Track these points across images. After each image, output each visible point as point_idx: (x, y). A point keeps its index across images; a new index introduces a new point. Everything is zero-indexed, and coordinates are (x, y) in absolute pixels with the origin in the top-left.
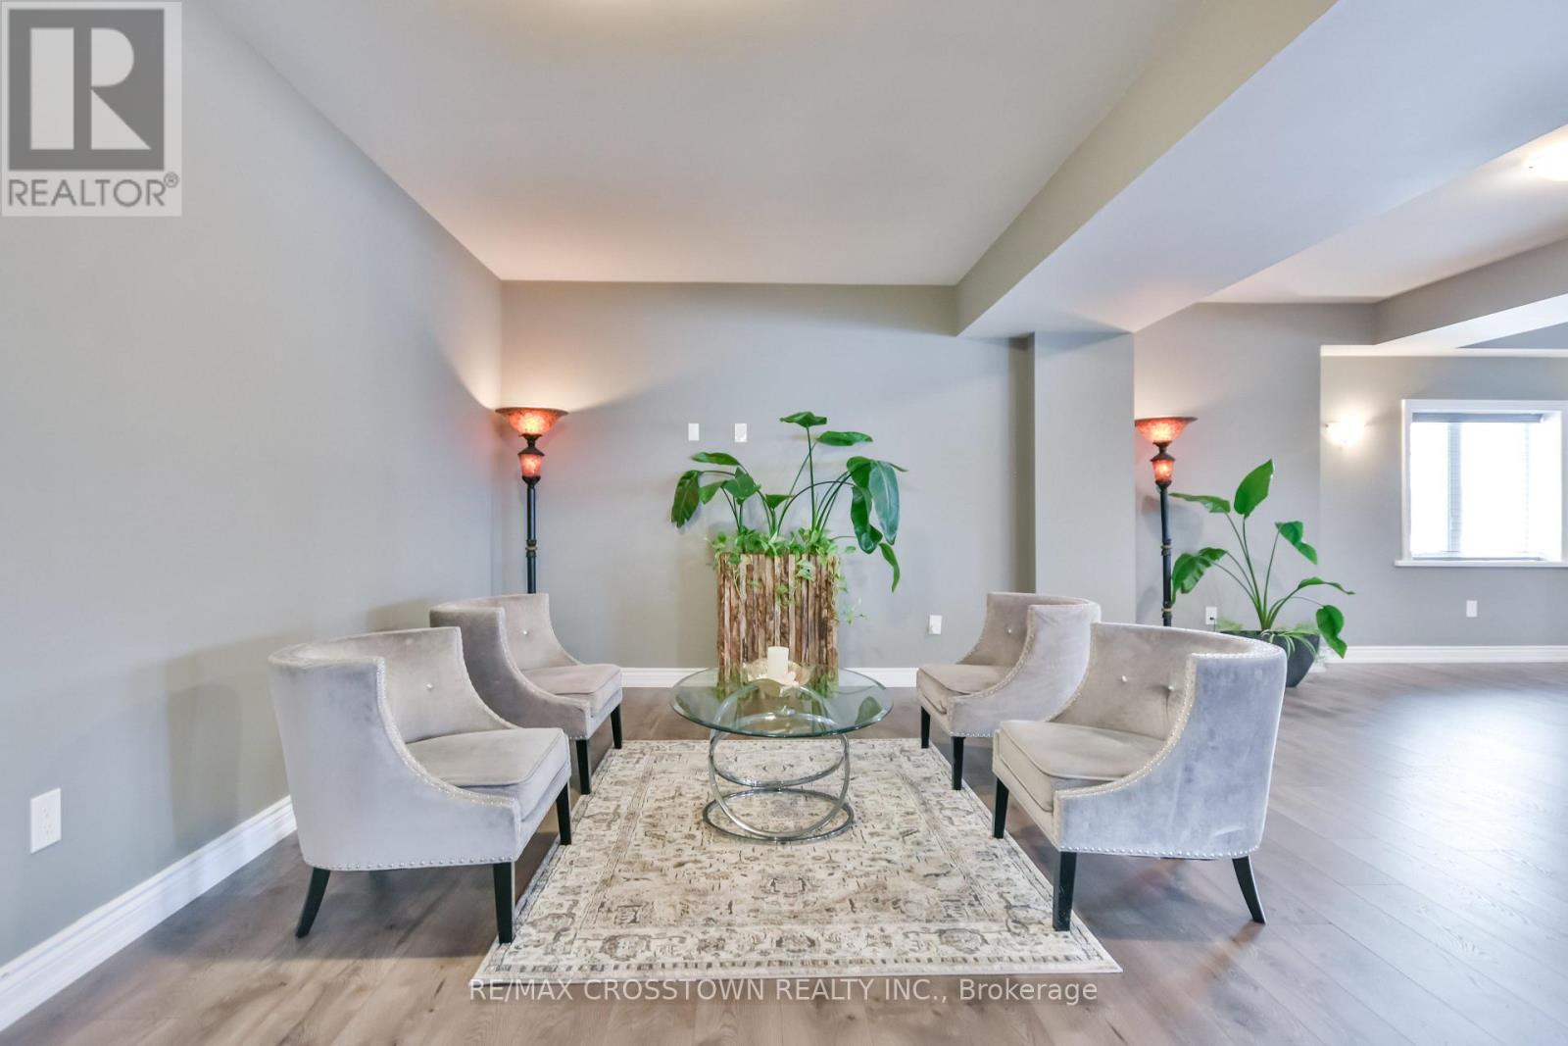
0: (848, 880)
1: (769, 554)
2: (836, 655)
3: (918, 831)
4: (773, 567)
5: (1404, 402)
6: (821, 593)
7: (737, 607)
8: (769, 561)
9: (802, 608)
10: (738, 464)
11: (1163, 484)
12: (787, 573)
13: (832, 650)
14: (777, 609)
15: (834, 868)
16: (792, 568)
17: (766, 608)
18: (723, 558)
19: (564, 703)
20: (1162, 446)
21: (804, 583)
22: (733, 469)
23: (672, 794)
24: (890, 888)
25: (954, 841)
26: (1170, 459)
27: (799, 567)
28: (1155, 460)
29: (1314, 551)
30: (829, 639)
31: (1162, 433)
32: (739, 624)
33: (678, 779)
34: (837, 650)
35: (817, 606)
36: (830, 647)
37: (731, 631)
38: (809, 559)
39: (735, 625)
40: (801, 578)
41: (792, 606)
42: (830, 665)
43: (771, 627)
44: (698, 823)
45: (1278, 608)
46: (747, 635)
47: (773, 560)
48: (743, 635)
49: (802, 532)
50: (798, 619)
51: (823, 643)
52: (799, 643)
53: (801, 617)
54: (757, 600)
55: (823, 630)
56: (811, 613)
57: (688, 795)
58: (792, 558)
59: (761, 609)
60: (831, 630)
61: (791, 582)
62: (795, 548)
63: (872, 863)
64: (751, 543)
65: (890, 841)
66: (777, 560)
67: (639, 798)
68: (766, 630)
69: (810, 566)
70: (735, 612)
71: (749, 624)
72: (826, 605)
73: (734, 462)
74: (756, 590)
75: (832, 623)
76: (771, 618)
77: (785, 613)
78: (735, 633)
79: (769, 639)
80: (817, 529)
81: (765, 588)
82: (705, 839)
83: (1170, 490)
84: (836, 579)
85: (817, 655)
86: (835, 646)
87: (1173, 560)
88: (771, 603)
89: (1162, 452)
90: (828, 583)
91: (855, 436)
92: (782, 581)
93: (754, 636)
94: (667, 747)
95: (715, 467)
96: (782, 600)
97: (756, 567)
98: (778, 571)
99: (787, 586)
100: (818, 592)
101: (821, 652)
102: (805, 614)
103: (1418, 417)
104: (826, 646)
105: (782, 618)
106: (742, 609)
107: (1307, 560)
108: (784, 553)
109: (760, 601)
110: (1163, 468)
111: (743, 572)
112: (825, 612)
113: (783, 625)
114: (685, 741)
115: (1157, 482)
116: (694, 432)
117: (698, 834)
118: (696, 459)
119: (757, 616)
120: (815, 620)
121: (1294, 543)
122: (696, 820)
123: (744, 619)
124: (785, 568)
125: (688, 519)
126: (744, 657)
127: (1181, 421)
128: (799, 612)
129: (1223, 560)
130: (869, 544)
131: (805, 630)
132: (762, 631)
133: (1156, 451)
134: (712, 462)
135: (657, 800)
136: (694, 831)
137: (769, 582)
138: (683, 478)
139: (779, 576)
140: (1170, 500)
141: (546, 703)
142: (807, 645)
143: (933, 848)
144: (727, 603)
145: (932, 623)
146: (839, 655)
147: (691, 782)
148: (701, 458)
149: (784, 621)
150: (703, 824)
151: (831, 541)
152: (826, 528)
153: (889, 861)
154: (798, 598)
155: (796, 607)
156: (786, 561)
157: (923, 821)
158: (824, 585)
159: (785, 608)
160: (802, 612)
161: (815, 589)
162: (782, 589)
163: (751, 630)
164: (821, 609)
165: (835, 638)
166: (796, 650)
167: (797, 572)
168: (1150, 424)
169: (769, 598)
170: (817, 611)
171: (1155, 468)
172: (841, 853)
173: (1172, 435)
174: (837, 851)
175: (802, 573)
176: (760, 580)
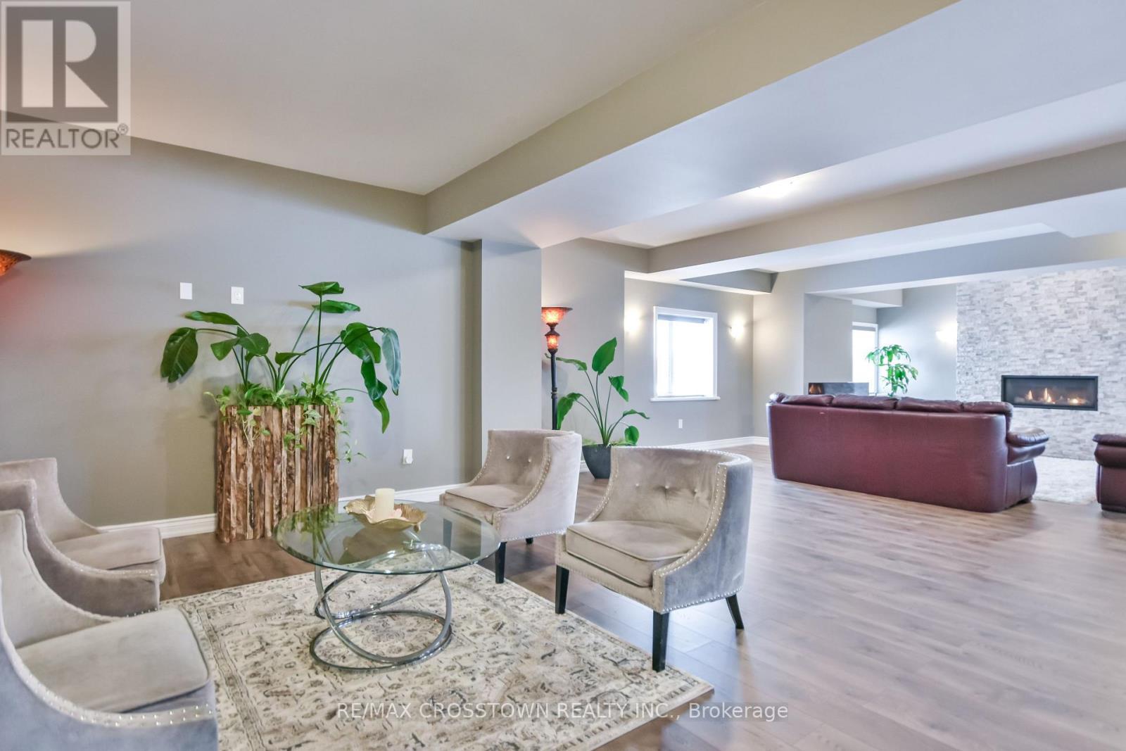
0: (491, 680)
1: (277, 405)
2: (337, 488)
3: (503, 624)
4: (281, 417)
5: (654, 307)
6: (324, 437)
7: (245, 455)
8: (276, 413)
9: (307, 452)
10: (238, 324)
11: (553, 351)
12: (293, 422)
13: (334, 485)
14: (284, 454)
15: (471, 673)
16: (298, 417)
17: (274, 454)
18: (229, 411)
19: (126, 577)
20: (552, 326)
21: (309, 430)
22: (234, 329)
23: (258, 646)
24: (529, 676)
25: (534, 624)
26: (557, 335)
27: (305, 416)
28: (548, 335)
29: (627, 393)
30: (331, 476)
31: (552, 317)
32: (246, 471)
33: (253, 629)
34: (339, 485)
35: (321, 449)
36: (332, 483)
37: (238, 477)
38: (314, 408)
39: (242, 471)
40: (307, 425)
41: (297, 450)
42: (332, 498)
43: (278, 471)
44: (312, 668)
45: (612, 430)
46: (253, 481)
47: (281, 411)
48: (250, 480)
49: (304, 385)
50: (304, 461)
51: (326, 479)
52: (304, 482)
53: (307, 459)
54: (265, 447)
55: (326, 468)
56: (315, 455)
57: (277, 643)
58: (298, 408)
59: (269, 455)
60: (333, 468)
61: (297, 429)
62: (299, 401)
63: (496, 659)
64: (255, 396)
65: (490, 637)
66: (285, 411)
67: (224, 658)
68: (273, 473)
69: (316, 414)
70: (242, 460)
71: (256, 469)
72: (329, 447)
73: (230, 321)
74: (263, 438)
75: (334, 462)
76: (278, 463)
77: (291, 457)
78: (241, 479)
79: (277, 481)
80: (320, 382)
81: (272, 436)
82: (333, 680)
83: (557, 355)
84: (338, 424)
85: (320, 491)
86: (336, 482)
87: (558, 401)
88: (278, 449)
89: (552, 331)
90: (331, 429)
91: (347, 305)
92: (289, 429)
93: (261, 481)
94: (210, 599)
95: (210, 325)
96: (289, 445)
97: (263, 417)
98: (285, 420)
99: (294, 432)
100: (321, 437)
101: (323, 488)
102: (310, 456)
103: (661, 317)
104: (329, 482)
105: (288, 461)
106: (249, 456)
107: (622, 398)
108: (292, 404)
109: (268, 447)
110: (553, 341)
111: (250, 422)
112: (328, 454)
113: (290, 468)
114: (226, 590)
115: (549, 350)
116: (186, 291)
117: (321, 677)
118: (189, 317)
119: (264, 462)
120: (318, 462)
121: (617, 389)
122: (309, 665)
123: (251, 465)
124: (292, 418)
125: (183, 374)
126: (251, 500)
127: (564, 310)
128: (304, 455)
129: (580, 399)
130: (377, 395)
131: (309, 470)
132: (269, 476)
133: (548, 329)
134: (207, 321)
135: (246, 656)
136: (315, 678)
137: (276, 429)
138: (174, 335)
139: (286, 425)
140: (557, 362)
141: (101, 582)
142: (312, 483)
143: (527, 634)
144: (233, 452)
145: (405, 455)
146: (339, 489)
147: (267, 628)
148: (196, 317)
149: (291, 464)
150: (319, 668)
151: (333, 392)
152: (327, 382)
153: (507, 654)
154: (304, 443)
155: (302, 450)
156: (293, 411)
157: (500, 614)
158: (327, 430)
159: (292, 452)
160: (307, 456)
161: (319, 434)
162: (290, 436)
163: (258, 476)
164: (324, 451)
165: (336, 475)
166: (302, 488)
167: (303, 420)
168: (547, 311)
169: (276, 445)
170: (320, 453)
171: (548, 340)
172: (464, 658)
173: (559, 319)
174: (460, 658)
175: (308, 421)
176: (268, 429)
